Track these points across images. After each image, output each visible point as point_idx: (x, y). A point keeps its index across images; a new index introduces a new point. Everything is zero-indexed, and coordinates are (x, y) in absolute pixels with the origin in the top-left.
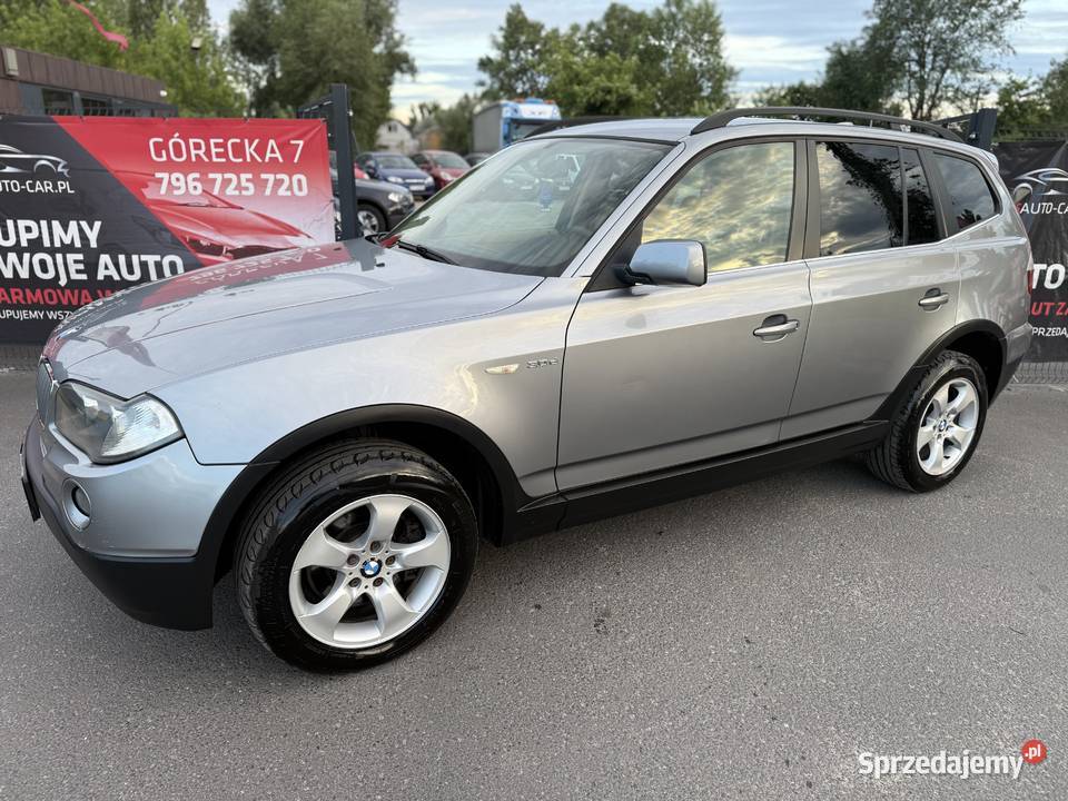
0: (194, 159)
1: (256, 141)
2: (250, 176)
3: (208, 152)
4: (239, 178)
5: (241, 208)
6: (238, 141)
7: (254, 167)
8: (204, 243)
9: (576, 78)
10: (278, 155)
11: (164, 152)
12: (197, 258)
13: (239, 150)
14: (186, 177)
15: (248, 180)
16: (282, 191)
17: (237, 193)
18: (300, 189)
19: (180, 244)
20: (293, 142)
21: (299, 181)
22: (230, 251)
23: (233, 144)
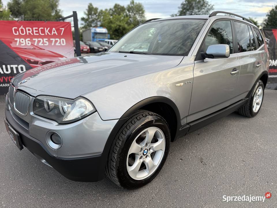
0: (28, 34)
1: (49, 28)
2: (47, 39)
3: (33, 32)
4: (43, 40)
5: (44, 49)
6: (43, 28)
7: (48, 37)
8: (32, 61)
9: (111, 22)
10: (56, 33)
11: (18, 32)
12: (30, 65)
13: (43, 31)
14: (25, 40)
15: (46, 41)
16: (57, 44)
17: (43, 45)
18: (63, 43)
19: (24, 61)
20: (61, 29)
21: (63, 41)
22: (41, 63)
23: (41, 29)
